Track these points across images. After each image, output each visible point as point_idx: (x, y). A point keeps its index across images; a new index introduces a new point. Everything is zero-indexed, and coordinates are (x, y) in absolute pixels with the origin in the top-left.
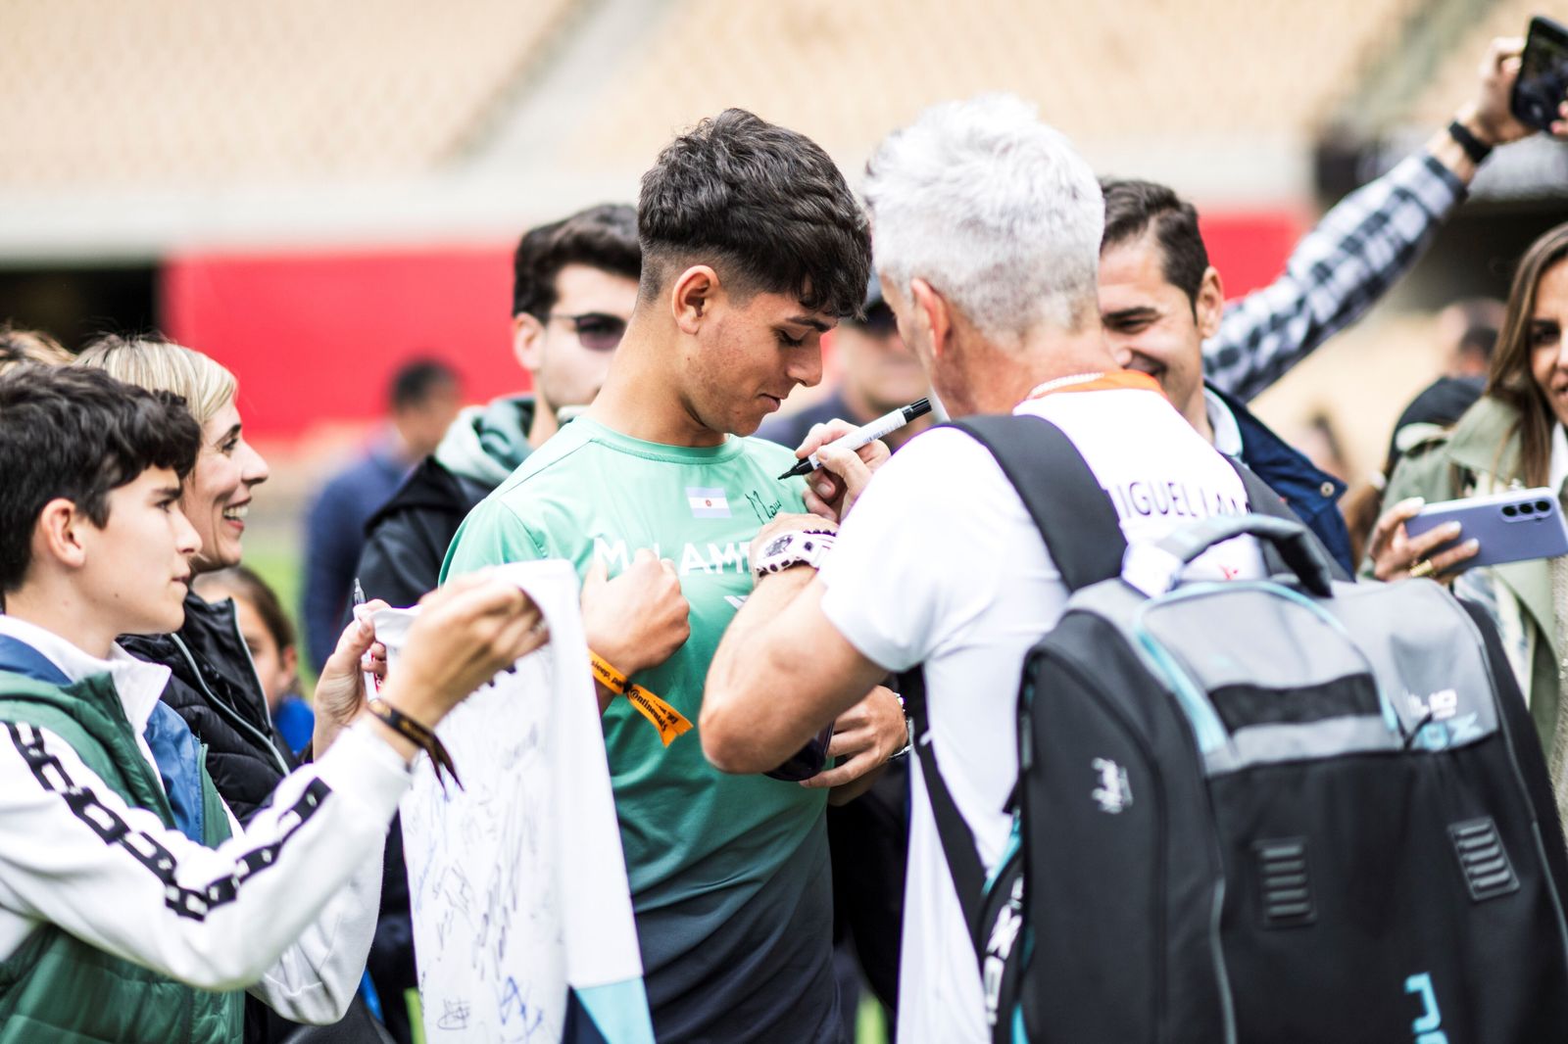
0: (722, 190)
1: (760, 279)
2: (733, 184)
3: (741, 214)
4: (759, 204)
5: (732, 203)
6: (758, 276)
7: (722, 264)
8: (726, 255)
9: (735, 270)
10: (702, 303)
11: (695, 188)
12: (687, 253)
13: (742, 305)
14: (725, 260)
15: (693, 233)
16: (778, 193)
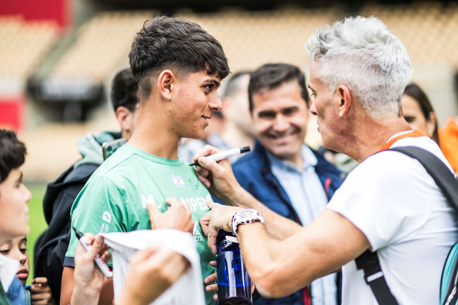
0: (164, 39)
1: (189, 68)
2: (167, 36)
3: (173, 45)
4: (179, 39)
5: (169, 43)
6: (188, 67)
7: (173, 67)
8: (173, 64)
9: (178, 68)
10: (170, 86)
11: (152, 44)
12: (157, 70)
13: (186, 81)
14: (173, 65)
15: (157, 60)
16: (185, 33)
